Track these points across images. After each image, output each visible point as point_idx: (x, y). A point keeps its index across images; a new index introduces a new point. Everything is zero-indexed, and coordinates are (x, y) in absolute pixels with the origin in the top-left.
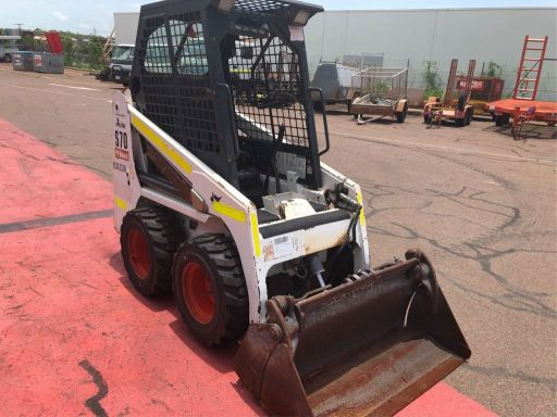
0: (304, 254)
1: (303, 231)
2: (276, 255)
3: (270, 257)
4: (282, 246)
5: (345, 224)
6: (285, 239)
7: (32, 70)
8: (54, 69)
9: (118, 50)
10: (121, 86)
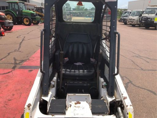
9: (124, 13)
10: (123, 23)
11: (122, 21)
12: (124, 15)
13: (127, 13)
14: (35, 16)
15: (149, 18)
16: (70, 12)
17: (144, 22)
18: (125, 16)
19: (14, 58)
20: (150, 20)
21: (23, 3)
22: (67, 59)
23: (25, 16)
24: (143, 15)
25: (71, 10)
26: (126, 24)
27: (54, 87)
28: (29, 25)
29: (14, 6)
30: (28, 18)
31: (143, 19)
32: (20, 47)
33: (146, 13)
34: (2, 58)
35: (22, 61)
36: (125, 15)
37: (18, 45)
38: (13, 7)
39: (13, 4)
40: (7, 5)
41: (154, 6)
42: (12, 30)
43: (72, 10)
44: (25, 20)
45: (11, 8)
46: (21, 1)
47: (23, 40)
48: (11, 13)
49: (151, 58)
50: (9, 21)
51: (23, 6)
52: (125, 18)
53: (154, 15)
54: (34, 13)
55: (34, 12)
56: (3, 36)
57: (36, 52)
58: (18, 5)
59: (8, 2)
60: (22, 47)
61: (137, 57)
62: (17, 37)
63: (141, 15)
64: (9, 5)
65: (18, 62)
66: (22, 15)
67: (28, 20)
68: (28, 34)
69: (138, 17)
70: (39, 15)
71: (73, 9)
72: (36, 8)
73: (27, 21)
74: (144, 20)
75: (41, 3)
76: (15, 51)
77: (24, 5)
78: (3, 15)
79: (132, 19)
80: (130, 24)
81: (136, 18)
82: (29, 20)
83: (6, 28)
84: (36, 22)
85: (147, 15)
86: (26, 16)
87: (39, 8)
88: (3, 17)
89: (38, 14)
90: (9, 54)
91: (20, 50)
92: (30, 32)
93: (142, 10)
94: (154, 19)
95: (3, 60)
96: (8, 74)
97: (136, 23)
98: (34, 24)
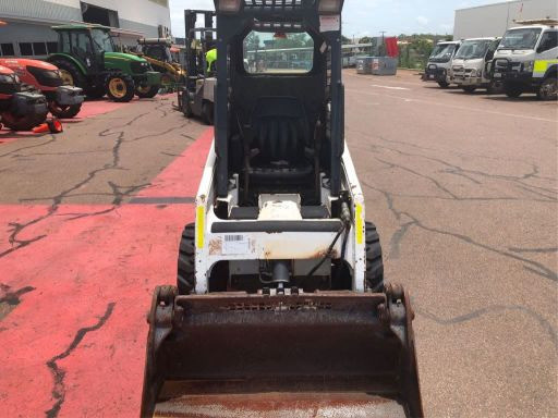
0: (262, 257)
1: (264, 234)
2: (224, 251)
3: (217, 252)
4: (234, 243)
5: (330, 236)
6: (238, 238)
7: (370, 73)
8: (388, 71)
9: (437, 48)
10: (437, 85)
11: (432, 76)
12: (437, 57)
13: (446, 50)
14: (144, 69)
15: (517, 64)
16: (256, 54)
17: (499, 75)
18: (439, 61)
19: (110, 183)
20: (518, 68)
21: (106, 31)
22: (255, 151)
23: (113, 73)
24: (496, 54)
25: (258, 48)
26: (444, 85)
27: (235, 187)
28: (126, 99)
29: (77, 40)
30: (123, 78)
31: (497, 66)
32: (117, 159)
33: (506, 48)
34: (78, 183)
35: (134, 189)
36: (440, 56)
37: (111, 154)
38: (74, 44)
39: (74, 36)
40: (55, 38)
41: (532, 23)
42: (79, 115)
43: (262, 45)
44: (113, 84)
45: (67, 48)
46: (99, 25)
47: (119, 142)
48: (68, 64)
49: (491, 174)
50: (71, 88)
51: (104, 40)
52: (440, 65)
53: (529, 53)
54: (140, 63)
55: (140, 56)
56: (58, 132)
57: (165, 170)
58: (90, 37)
59: (57, 30)
60: (121, 158)
61: (452, 172)
62: (100, 135)
63: (489, 55)
64: (62, 38)
65: (122, 191)
66: (102, 67)
67: (122, 82)
68: (129, 124)
69: (481, 60)
70: (156, 68)
71: (265, 42)
72: (144, 43)
73: (119, 88)
74: (500, 70)
75: (157, 26)
76: (106, 167)
77: (106, 36)
78: (53, 71)
79: (461, 69)
80: (460, 86)
81: (475, 64)
82: (127, 82)
83: (60, 109)
84: (148, 88)
85: (508, 54)
86: (116, 70)
87: (153, 43)
88: (54, 75)
89: (152, 65)
90: (92, 174)
91: (119, 164)
92: (135, 119)
93: (493, 39)
94: (531, 64)
95: (83, 186)
96: (107, 214)
97: (475, 81)
98: (142, 96)
